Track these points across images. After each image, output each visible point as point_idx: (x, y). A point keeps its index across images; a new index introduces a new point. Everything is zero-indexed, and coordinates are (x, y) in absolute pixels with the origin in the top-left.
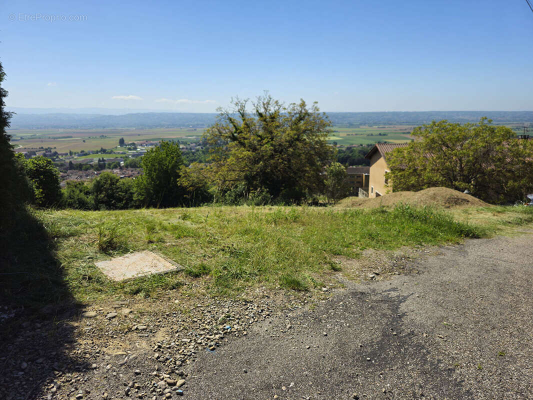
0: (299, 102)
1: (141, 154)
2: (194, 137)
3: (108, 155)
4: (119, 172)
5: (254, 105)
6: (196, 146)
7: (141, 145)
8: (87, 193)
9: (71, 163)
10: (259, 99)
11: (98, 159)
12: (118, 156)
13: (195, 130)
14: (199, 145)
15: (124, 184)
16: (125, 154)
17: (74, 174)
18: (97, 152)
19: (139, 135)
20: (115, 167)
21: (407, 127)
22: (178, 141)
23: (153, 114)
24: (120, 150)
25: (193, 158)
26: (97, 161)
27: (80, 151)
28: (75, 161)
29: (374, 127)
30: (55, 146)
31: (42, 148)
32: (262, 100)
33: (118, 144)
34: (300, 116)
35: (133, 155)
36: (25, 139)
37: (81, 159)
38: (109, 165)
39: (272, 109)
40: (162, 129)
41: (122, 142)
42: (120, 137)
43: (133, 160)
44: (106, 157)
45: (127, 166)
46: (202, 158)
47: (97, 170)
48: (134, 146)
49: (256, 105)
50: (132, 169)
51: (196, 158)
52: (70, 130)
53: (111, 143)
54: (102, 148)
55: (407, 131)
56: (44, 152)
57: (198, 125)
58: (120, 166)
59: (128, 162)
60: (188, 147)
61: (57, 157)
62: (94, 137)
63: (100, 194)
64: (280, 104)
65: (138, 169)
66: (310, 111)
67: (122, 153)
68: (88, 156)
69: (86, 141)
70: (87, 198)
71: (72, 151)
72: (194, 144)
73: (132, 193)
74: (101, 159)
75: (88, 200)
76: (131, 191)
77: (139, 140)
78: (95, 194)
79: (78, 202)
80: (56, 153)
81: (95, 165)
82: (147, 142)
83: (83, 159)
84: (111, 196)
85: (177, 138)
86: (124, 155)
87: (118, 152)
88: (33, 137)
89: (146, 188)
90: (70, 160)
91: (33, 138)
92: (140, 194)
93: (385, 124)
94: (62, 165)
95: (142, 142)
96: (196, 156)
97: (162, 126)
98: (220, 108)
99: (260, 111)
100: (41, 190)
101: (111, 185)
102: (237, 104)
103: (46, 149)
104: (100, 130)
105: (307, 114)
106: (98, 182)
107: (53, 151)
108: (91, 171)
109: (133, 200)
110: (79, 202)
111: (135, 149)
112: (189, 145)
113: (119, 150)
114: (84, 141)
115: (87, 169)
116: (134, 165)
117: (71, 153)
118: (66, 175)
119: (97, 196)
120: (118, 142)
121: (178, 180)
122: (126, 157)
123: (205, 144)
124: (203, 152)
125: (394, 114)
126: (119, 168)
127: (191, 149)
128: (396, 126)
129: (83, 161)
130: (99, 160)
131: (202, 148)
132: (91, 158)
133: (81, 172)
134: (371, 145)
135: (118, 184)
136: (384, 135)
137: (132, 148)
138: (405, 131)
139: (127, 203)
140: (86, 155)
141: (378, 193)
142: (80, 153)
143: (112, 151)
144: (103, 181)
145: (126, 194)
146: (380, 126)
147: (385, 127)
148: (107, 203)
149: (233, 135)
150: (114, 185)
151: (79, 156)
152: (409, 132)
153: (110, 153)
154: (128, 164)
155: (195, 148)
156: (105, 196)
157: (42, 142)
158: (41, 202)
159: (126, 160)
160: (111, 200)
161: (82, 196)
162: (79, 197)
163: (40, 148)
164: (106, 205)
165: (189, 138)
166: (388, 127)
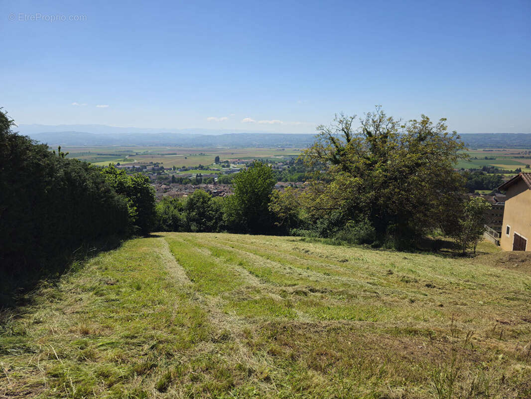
0: (420, 119)
1: (233, 171)
2: (282, 157)
4: (213, 187)
5: (362, 122)
7: (234, 163)
8: (181, 210)
9: (173, 176)
10: (369, 115)
11: (196, 174)
12: (212, 172)
13: (283, 150)
14: (286, 164)
15: (215, 203)
16: (219, 170)
17: (175, 187)
18: (196, 168)
19: (232, 154)
20: (210, 183)
21: (521, 150)
22: (267, 160)
24: (216, 166)
25: (279, 176)
26: (195, 176)
27: (182, 166)
28: (177, 175)
29: (479, 150)
30: (162, 161)
31: (152, 163)
32: (372, 117)
33: (214, 162)
34: (420, 136)
35: (226, 173)
36: (140, 155)
37: (183, 174)
38: (205, 180)
39: (384, 128)
40: (253, 149)
41: (217, 160)
42: (217, 155)
43: (226, 176)
44: (203, 173)
45: (220, 182)
46: (288, 177)
47: (194, 184)
48: (227, 164)
49: (364, 123)
50: (224, 185)
51: (283, 176)
52: (174, 148)
53: (209, 160)
54: (200, 165)
55: (522, 155)
56: (153, 166)
57: (287, 145)
58: (214, 181)
59: (221, 178)
60: (276, 166)
61: (163, 171)
62: (194, 154)
63: (192, 211)
64: (394, 121)
65: (229, 185)
66: (434, 130)
67: (217, 170)
68: (188, 171)
69: (188, 158)
70: (181, 214)
71: (175, 166)
72: (282, 164)
73: (222, 213)
74: (199, 175)
75: (181, 217)
76: (221, 211)
77: (232, 159)
78: (188, 211)
79: (171, 218)
80: (162, 168)
81: (194, 180)
82: (238, 161)
84: (202, 215)
85: (266, 157)
86: (219, 172)
87: (214, 168)
88: (145, 153)
89: (236, 210)
90: (173, 174)
91: (145, 155)
92: (230, 215)
93: (492, 147)
94: (166, 178)
95: (234, 160)
97: (254, 146)
98: (321, 127)
99: (368, 130)
100: (135, 208)
101: (203, 203)
102: (341, 122)
103: (155, 164)
104: (200, 148)
105: (430, 133)
106: (192, 200)
107: (160, 166)
108: (189, 185)
109: (222, 219)
110: (173, 218)
111: (228, 166)
112: (277, 164)
113: (214, 167)
114: (186, 158)
115: (186, 183)
116: (226, 182)
117: (174, 168)
118: (168, 187)
119: (190, 213)
120: (214, 159)
121: (269, 204)
122: (220, 174)
123: (291, 163)
124: (289, 171)
125: (504, 135)
126: (213, 183)
127: (278, 168)
128: (507, 150)
129: (184, 176)
130: (197, 176)
131: (289, 167)
132: (190, 173)
133: (181, 186)
134: (475, 170)
135: (209, 203)
136: (491, 159)
137: (225, 166)
138: (516, 155)
139: (216, 223)
140: (186, 170)
141: (519, 235)
142: (182, 168)
143: (208, 168)
144: (196, 199)
145: (216, 213)
146: (487, 149)
147: (492, 151)
148: (198, 222)
149: (335, 157)
150: (205, 203)
151: (181, 171)
152: (523, 157)
153: (206, 170)
154: (222, 180)
155: (282, 167)
156: (196, 214)
157: (153, 157)
158: (134, 220)
159: (220, 176)
160: (202, 218)
161: (176, 212)
162: (174, 213)
163: (150, 163)
164: (197, 223)
165: (278, 157)
166: (496, 151)
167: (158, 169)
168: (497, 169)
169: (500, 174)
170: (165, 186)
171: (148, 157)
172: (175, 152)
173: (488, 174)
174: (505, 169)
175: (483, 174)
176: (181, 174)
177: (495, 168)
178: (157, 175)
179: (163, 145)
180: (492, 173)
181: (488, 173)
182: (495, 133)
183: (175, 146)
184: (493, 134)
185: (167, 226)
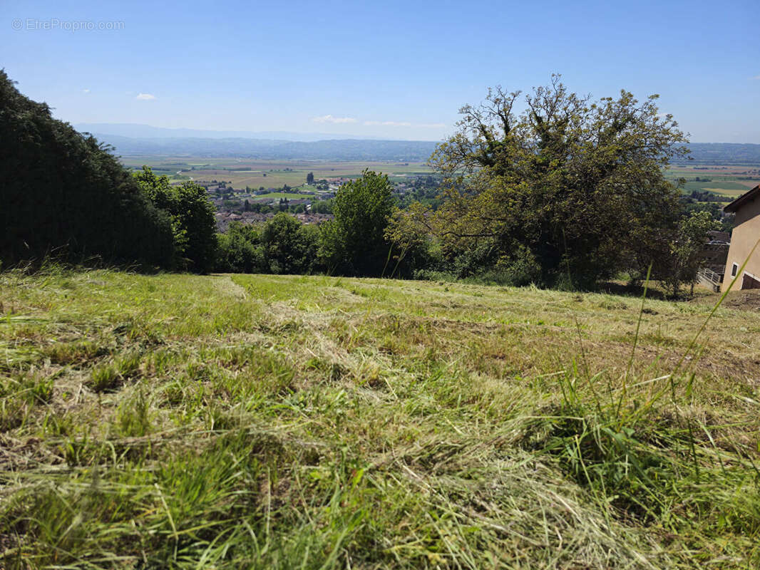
1: (333, 195)
2: (404, 175)
3: (292, 195)
4: (304, 218)
5: (529, 101)
6: (405, 188)
7: (334, 183)
8: (255, 242)
9: (247, 202)
10: (540, 92)
11: (280, 199)
12: (303, 196)
13: (407, 165)
14: (411, 186)
15: (306, 232)
16: (313, 194)
17: (250, 217)
18: (280, 191)
19: (333, 170)
20: (300, 211)
21: (748, 169)
23: (353, 142)
24: (308, 188)
26: (278, 202)
27: (259, 187)
28: (252, 200)
29: (688, 167)
30: (230, 180)
31: (215, 182)
32: (544, 94)
33: (306, 181)
34: (617, 122)
35: (323, 198)
36: (198, 170)
38: (293, 207)
41: (310, 178)
42: (309, 172)
43: (323, 202)
44: (290, 197)
45: (314, 211)
48: (325, 185)
49: (532, 103)
50: (320, 215)
52: (248, 160)
53: (297, 179)
54: (285, 185)
55: (748, 176)
56: (218, 187)
57: (411, 157)
58: (305, 209)
59: (316, 205)
60: (395, 188)
61: (232, 194)
62: (277, 170)
63: (273, 244)
64: (578, 100)
65: (328, 216)
66: (638, 114)
67: (309, 194)
68: (267, 195)
69: (267, 175)
70: (255, 248)
71: (249, 187)
72: (403, 185)
73: (316, 247)
74: (284, 200)
75: (256, 252)
76: (315, 243)
77: (333, 177)
78: (267, 244)
79: (241, 254)
80: (230, 189)
81: (277, 207)
83: (262, 199)
84: (286, 249)
86: (312, 196)
87: (306, 191)
88: (206, 167)
89: (336, 241)
90: (247, 198)
91: (205, 170)
92: (327, 248)
93: (707, 163)
94: (237, 205)
95: (335, 179)
96: (404, 202)
97: (363, 159)
98: (466, 109)
99: (538, 114)
100: (185, 232)
101: (288, 232)
102: (497, 101)
103: (220, 184)
104: (285, 161)
105: (631, 119)
106: (271, 227)
107: (227, 186)
108: (270, 214)
109: (316, 256)
110: (244, 254)
111: (327, 188)
112: (397, 185)
113: (306, 189)
114: (265, 175)
115: (265, 212)
116: (323, 210)
117: (248, 190)
118: (240, 217)
119: (269, 247)
120: (306, 178)
121: (385, 230)
122: (314, 198)
123: (418, 185)
124: (415, 195)
126: (304, 212)
127: (398, 191)
128: (728, 167)
129: (262, 201)
130: (281, 202)
131: (414, 191)
132: (271, 197)
133: (258, 215)
134: (681, 196)
135: (298, 231)
136: (704, 181)
137: (322, 187)
138: (742, 176)
139: (307, 261)
140: (265, 193)
141: (752, 276)
142: (259, 191)
143: (297, 190)
144: (277, 226)
145: (306, 248)
146: (699, 167)
147: (707, 168)
148: (281, 259)
149: (485, 155)
150: (292, 232)
151: (258, 194)
152: (750, 178)
153: (295, 193)
154: (317, 207)
155: (405, 190)
156: (278, 249)
157: (216, 174)
158: (184, 250)
159: (314, 202)
160: (287, 254)
161: (249, 245)
162: (245, 247)
163: (213, 182)
164: (279, 262)
165: (398, 175)
166: (712, 168)
167: (224, 191)
168: (712, 196)
169: (716, 203)
170: (234, 215)
171: (208, 173)
172: (249, 167)
173: (699, 203)
174: (723, 196)
175: (692, 202)
176: (259, 199)
177: (709, 194)
178: (224, 199)
179: (231, 155)
180: (706, 200)
181: (699, 201)
182: (712, 142)
183: (249, 157)
184: (709, 144)
185: (236, 265)
